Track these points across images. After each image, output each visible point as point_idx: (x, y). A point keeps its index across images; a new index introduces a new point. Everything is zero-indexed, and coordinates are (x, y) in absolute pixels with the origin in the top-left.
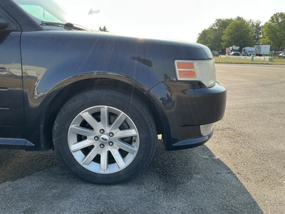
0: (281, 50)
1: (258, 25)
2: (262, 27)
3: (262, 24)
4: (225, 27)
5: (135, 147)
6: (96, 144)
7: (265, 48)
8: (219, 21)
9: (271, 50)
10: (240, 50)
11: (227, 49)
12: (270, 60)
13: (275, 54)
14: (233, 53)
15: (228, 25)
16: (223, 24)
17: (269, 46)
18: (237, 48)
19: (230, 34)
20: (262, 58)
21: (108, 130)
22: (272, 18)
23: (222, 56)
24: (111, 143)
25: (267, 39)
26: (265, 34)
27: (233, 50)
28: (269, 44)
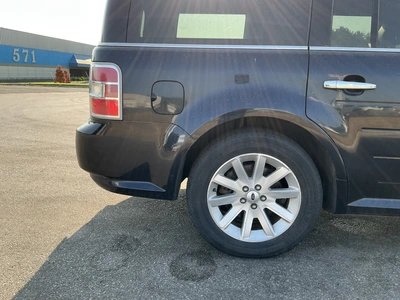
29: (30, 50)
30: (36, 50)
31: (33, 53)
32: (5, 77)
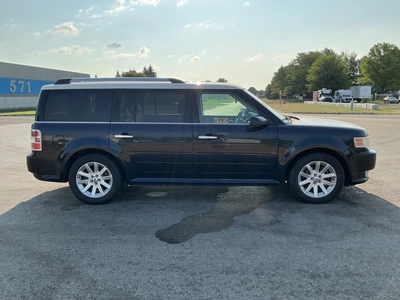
0: (386, 92)
1: (353, 58)
2: (359, 61)
3: (358, 58)
4: (310, 64)
5: (334, 183)
6: (312, 182)
7: (365, 90)
8: (302, 55)
9: (373, 93)
10: (332, 94)
11: (315, 93)
12: (375, 108)
13: (378, 98)
14: (323, 98)
15: (314, 61)
16: (307, 60)
17: (369, 88)
18: (329, 91)
19: (318, 73)
20: (364, 105)
21: (318, 174)
22: (372, 50)
23: (308, 102)
24: (319, 181)
25: (366, 78)
26: (364, 71)
27: (323, 94)
28: (370, 84)
29: (26, 81)
30: (31, 81)
31: (29, 83)
32: (2, 107)
